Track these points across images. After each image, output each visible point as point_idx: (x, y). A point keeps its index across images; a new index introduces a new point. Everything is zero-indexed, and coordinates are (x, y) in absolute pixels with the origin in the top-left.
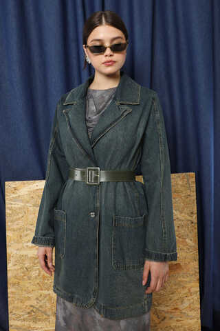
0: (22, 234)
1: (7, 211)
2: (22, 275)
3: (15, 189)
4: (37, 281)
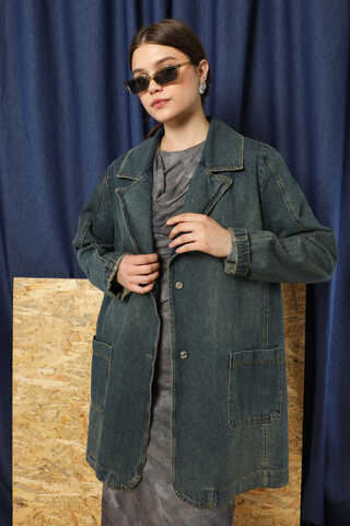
0: (35, 355)
1: (16, 321)
2: (34, 413)
3: (28, 289)
4: (55, 425)
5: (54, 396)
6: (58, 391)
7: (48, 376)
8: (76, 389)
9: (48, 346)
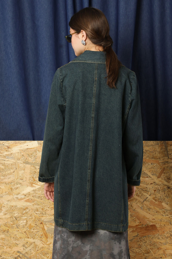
0: (13, 188)
2: (12, 223)
3: (8, 147)
4: (25, 230)
5: (24, 212)
6: (27, 208)
7: (21, 199)
8: (38, 207)
9: (21, 181)
